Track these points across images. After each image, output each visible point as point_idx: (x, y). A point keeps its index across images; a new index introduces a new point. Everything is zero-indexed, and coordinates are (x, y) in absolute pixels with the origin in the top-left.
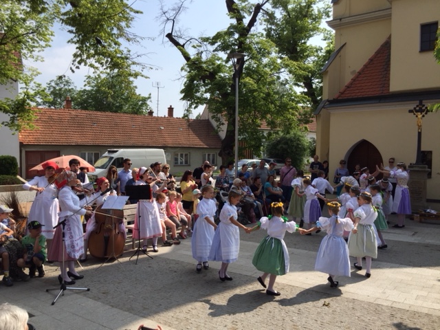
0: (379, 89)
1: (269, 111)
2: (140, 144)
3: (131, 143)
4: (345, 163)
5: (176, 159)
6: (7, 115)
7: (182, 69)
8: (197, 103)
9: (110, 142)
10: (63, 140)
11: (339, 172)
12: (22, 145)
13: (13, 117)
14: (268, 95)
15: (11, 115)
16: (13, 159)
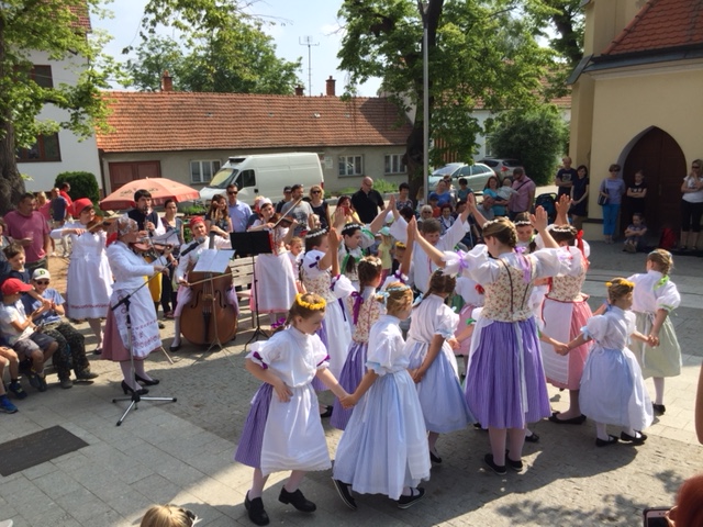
0: (685, 33)
1: (487, 83)
2: (283, 144)
3: (268, 142)
4: (618, 170)
5: (342, 166)
6: (66, 110)
7: (340, 14)
8: (365, 74)
9: (236, 144)
10: (162, 143)
11: (607, 186)
12: (102, 153)
13: (76, 114)
14: (486, 52)
15: (73, 112)
16: (90, 177)
